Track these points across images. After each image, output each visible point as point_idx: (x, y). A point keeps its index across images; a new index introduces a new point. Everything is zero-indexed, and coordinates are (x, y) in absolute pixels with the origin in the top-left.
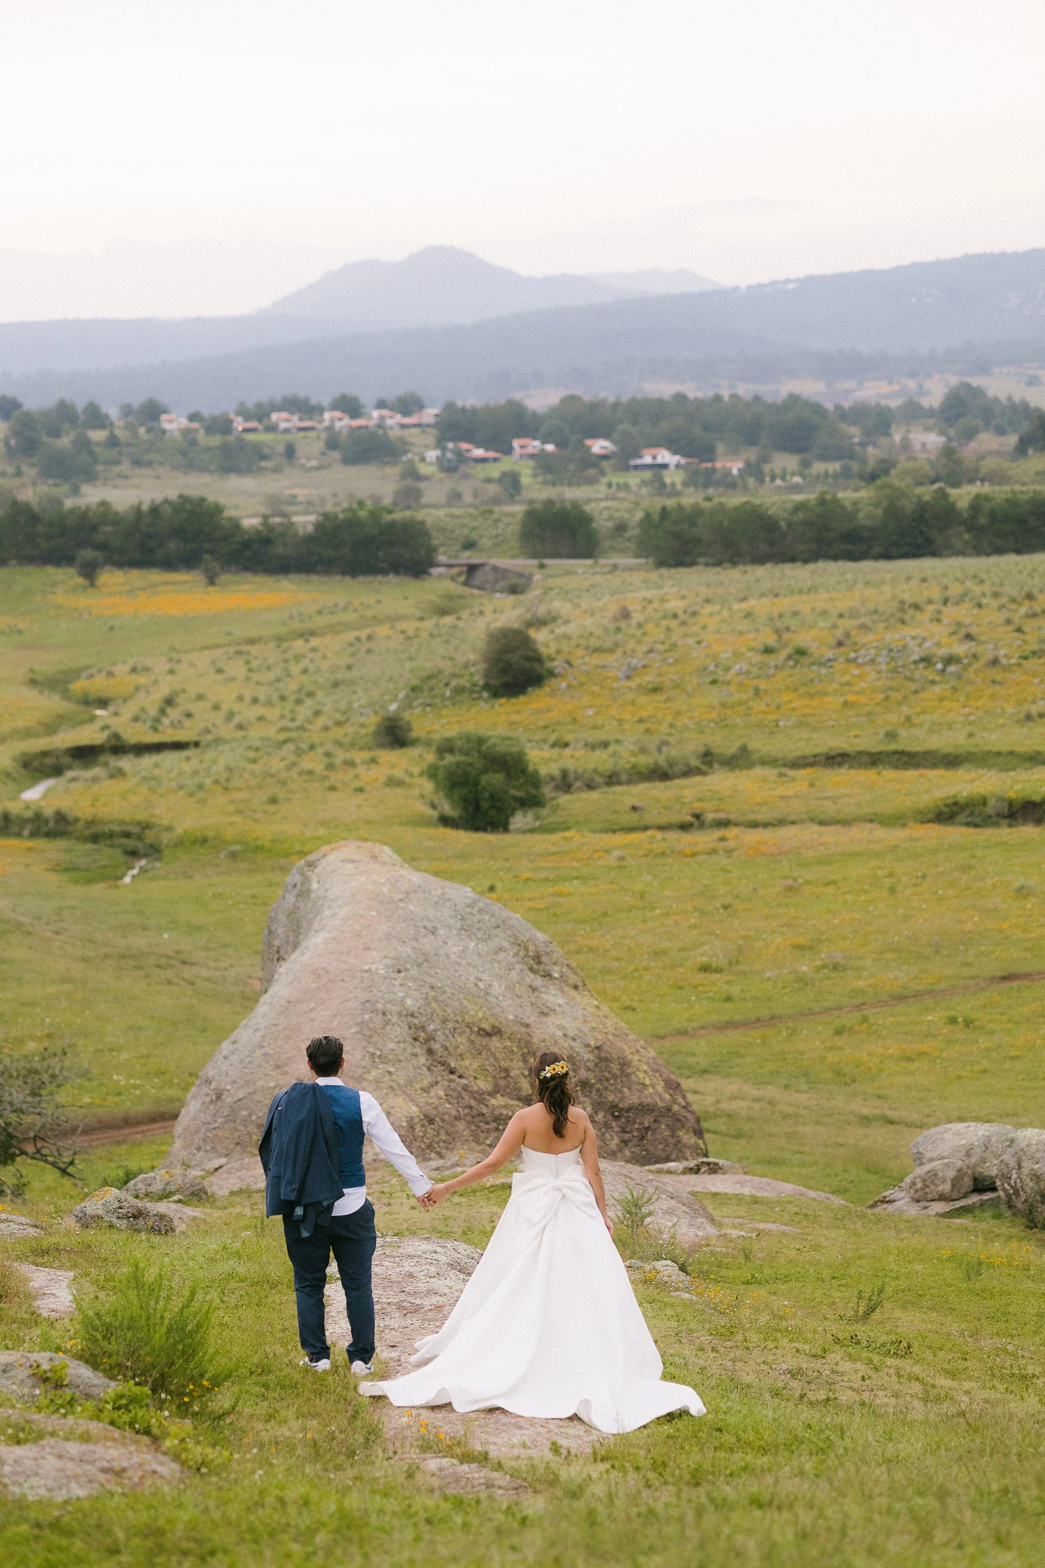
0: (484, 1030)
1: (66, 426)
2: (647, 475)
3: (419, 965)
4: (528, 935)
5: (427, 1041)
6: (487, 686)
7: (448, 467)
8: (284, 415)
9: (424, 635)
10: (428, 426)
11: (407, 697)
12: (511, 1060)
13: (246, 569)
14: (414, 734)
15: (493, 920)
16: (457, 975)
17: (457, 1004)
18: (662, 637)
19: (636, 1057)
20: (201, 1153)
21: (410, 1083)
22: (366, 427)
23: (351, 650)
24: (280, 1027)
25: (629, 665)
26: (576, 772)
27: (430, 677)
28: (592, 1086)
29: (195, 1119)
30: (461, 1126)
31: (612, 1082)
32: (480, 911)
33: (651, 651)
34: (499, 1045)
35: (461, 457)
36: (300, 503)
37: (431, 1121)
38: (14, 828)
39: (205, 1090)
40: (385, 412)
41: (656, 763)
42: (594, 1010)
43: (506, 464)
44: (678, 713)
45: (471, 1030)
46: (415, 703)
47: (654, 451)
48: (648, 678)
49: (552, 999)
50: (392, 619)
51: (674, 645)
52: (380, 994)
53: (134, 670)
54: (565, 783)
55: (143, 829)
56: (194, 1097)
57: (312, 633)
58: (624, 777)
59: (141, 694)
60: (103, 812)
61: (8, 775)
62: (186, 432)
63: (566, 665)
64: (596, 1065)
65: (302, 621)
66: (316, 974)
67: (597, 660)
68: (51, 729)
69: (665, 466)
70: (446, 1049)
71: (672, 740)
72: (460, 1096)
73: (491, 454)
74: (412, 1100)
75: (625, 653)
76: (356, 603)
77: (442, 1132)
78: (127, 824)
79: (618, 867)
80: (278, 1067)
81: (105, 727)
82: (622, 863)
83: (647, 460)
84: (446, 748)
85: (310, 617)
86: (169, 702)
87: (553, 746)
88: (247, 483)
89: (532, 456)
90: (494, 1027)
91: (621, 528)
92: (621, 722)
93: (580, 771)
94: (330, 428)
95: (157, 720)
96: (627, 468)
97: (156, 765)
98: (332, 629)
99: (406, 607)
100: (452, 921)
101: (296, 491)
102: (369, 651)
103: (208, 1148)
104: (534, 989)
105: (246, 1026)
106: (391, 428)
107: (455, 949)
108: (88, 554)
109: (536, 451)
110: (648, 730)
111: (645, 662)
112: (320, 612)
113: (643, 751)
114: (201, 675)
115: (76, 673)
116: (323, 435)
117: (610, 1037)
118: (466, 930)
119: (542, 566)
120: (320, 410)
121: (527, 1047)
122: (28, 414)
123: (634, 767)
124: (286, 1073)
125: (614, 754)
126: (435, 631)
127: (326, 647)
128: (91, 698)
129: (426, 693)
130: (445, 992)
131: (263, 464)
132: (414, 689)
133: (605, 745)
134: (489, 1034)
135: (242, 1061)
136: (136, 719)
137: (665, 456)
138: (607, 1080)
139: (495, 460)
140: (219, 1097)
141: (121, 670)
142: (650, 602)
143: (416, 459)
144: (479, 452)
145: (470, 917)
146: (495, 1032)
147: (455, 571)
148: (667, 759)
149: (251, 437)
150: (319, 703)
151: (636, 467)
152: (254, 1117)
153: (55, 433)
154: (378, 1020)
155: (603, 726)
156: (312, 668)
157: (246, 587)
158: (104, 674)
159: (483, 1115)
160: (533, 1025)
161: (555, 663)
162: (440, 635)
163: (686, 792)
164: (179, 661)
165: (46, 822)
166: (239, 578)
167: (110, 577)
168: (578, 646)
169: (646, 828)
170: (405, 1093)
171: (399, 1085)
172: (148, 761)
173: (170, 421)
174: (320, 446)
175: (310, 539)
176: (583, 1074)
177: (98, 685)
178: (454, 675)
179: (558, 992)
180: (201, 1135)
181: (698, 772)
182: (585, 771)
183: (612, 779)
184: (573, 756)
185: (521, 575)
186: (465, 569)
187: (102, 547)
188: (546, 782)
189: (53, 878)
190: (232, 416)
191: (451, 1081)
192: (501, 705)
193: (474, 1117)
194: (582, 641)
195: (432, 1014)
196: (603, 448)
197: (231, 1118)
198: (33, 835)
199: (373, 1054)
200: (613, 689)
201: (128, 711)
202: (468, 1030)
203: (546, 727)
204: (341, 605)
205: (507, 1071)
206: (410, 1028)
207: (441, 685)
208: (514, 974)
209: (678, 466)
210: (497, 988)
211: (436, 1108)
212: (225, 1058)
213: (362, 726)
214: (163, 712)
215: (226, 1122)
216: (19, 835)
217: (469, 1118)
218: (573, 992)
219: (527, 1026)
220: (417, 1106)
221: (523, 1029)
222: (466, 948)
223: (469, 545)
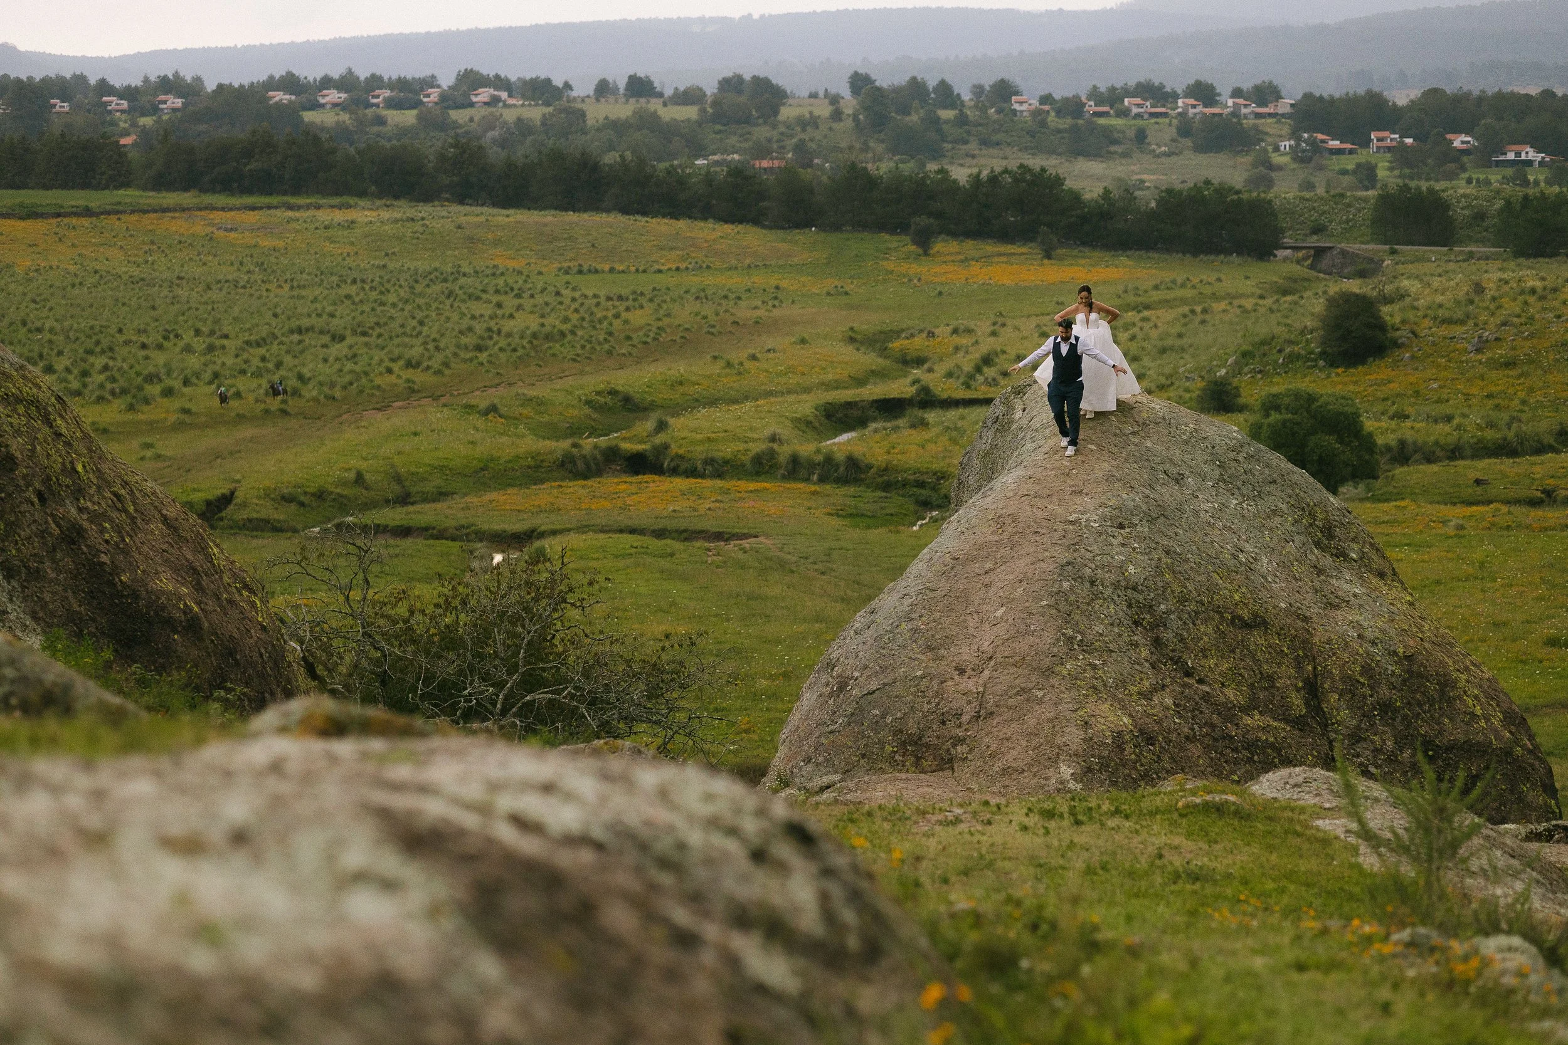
0: (1241, 619)
1: (916, 103)
2: (1509, 171)
3: (1152, 521)
4: (1316, 497)
5: (1154, 626)
6: (1323, 354)
7: (1301, 158)
8: (1138, 100)
9: (1262, 310)
10: (1283, 115)
11: (1236, 362)
12: (1279, 665)
13: (1084, 244)
14: (1241, 401)
15: (1267, 471)
16: (1208, 540)
17: (1203, 578)
18: (1518, 310)
19: (1464, 677)
20: (810, 767)
21: (1123, 683)
22: (1221, 114)
23: (1183, 321)
24: (939, 593)
25: (1480, 337)
26: (1415, 443)
27: (1263, 343)
28: (1396, 710)
29: (807, 718)
30: (1195, 750)
31: (1427, 707)
32: (1249, 458)
33: (1504, 324)
34: (1261, 641)
35: (1317, 148)
36: (1148, 188)
37: (1150, 740)
38: (802, 473)
39: (825, 678)
40: (1241, 101)
41: (1505, 439)
42: (1406, 606)
43: (1362, 156)
44: (1531, 390)
45: (1222, 617)
46: (1246, 369)
47: (1517, 148)
48: (1500, 352)
49: (1346, 587)
50: (1231, 297)
51: (1532, 318)
52: (1089, 555)
53: (955, 331)
54: (1403, 454)
55: (939, 479)
56: (810, 687)
57: (1147, 307)
58: (1468, 452)
59: (960, 354)
60: (896, 459)
61: (808, 423)
62: (1036, 113)
63: (1410, 335)
64: (1404, 681)
65: (1136, 295)
66: (999, 522)
67: (1444, 331)
68: (860, 381)
69: (1529, 163)
70: (1182, 640)
71: (1524, 416)
72: (1197, 707)
73: (1348, 146)
74: (1123, 708)
75: (1476, 325)
76: (1196, 281)
77: (1166, 757)
78: (921, 473)
79: (1456, 535)
80: (930, 648)
81: (916, 381)
82: (1461, 533)
83: (1511, 156)
84: (1271, 405)
85: (1146, 291)
86: (987, 360)
87: (1392, 418)
88: (1096, 167)
89: (1389, 149)
90: (1256, 616)
91: (1480, 216)
92: (1468, 396)
93: (1420, 442)
94: (1183, 115)
95: (971, 377)
96: (1488, 164)
97: (962, 418)
98: (1166, 303)
99: (1249, 286)
100: (1206, 468)
101: (1145, 177)
102: (1203, 322)
103: (821, 759)
104: (1320, 571)
105: (891, 590)
106: (1246, 117)
107: (1207, 506)
108: (923, 221)
109: (1394, 143)
110: (1497, 406)
111: (1497, 335)
112: (1156, 288)
113: (1491, 425)
114: (1025, 338)
115: (897, 334)
116: (1175, 122)
117: (1427, 645)
118: (1226, 481)
119: (1393, 252)
120: (1175, 96)
121: (1304, 649)
122: (879, 89)
123: (1479, 441)
124: (942, 658)
125: (1458, 427)
126: (1274, 307)
127: (1158, 317)
128: (908, 358)
129: (1257, 359)
130: (1187, 560)
131: (1112, 148)
132: (1244, 354)
133: (1449, 419)
134: (1247, 626)
135: (878, 639)
136: (950, 375)
137: (1530, 153)
138: (1420, 704)
139: (1351, 152)
140: (842, 687)
141: (942, 331)
142: (1507, 283)
143: (1270, 148)
144: (1335, 144)
145: (1234, 464)
146: (1259, 623)
147: (1301, 254)
148: (1517, 435)
149: (1102, 121)
150: (1144, 367)
151: (1498, 164)
152: (889, 719)
153: (905, 111)
154: (1083, 591)
155: (1447, 401)
156: (1140, 335)
157: (1083, 261)
158: (924, 335)
159: (1231, 737)
160: (1315, 619)
161: (1398, 333)
162: (1279, 311)
163: (1537, 468)
164: (1004, 325)
165: (838, 466)
166: (1075, 252)
167: (944, 246)
168: (1425, 316)
169: (1490, 502)
170: (1114, 697)
171: (1105, 685)
172: (953, 414)
173: (1021, 103)
174: (1173, 131)
175: (1152, 215)
176: (1384, 692)
177: (919, 343)
178: (1291, 342)
179: (1354, 579)
180: (812, 740)
181: (1551, 449)
182: (1425, 443)
183: (1455, 453)
184: (1412, 428)
185: (1371, 260)
186: (1312, 252)
187: (939, 215)
188: (1382, 453)
189: (835, 522)
190: (1084, 99)
191: (1185, 686)
192: (1338, 375)
193: (1215, 740)
194: (1429, 312)
195: (1165, 588)
196: (1463, 142)
197: (856, 717)
198: (822, 480)
199: (1072, 638)
200: (1462, 362)
201: (941, 369)
202: (1217, 616)
203: (1385, 399)
204: (1179, 282)
205: (1271, 679)
206: (1130, 606)
207: (1275, 351)
208: (1291, 547)
209: (1542, 163)
210: (1265, 564)
211: (1159, 722)
212: (856, 633)
213: (1187, 390)
214: (978, 369)
215: (849, 724)
216: (807, 480)
217: (1208, 741)
218: (1376, 581)
219: (1306, 619)
220: (1131, 716)
221: (1299, 623)
222: (1224, 506)
223: (1318, 230)
